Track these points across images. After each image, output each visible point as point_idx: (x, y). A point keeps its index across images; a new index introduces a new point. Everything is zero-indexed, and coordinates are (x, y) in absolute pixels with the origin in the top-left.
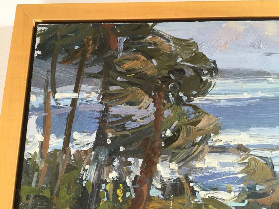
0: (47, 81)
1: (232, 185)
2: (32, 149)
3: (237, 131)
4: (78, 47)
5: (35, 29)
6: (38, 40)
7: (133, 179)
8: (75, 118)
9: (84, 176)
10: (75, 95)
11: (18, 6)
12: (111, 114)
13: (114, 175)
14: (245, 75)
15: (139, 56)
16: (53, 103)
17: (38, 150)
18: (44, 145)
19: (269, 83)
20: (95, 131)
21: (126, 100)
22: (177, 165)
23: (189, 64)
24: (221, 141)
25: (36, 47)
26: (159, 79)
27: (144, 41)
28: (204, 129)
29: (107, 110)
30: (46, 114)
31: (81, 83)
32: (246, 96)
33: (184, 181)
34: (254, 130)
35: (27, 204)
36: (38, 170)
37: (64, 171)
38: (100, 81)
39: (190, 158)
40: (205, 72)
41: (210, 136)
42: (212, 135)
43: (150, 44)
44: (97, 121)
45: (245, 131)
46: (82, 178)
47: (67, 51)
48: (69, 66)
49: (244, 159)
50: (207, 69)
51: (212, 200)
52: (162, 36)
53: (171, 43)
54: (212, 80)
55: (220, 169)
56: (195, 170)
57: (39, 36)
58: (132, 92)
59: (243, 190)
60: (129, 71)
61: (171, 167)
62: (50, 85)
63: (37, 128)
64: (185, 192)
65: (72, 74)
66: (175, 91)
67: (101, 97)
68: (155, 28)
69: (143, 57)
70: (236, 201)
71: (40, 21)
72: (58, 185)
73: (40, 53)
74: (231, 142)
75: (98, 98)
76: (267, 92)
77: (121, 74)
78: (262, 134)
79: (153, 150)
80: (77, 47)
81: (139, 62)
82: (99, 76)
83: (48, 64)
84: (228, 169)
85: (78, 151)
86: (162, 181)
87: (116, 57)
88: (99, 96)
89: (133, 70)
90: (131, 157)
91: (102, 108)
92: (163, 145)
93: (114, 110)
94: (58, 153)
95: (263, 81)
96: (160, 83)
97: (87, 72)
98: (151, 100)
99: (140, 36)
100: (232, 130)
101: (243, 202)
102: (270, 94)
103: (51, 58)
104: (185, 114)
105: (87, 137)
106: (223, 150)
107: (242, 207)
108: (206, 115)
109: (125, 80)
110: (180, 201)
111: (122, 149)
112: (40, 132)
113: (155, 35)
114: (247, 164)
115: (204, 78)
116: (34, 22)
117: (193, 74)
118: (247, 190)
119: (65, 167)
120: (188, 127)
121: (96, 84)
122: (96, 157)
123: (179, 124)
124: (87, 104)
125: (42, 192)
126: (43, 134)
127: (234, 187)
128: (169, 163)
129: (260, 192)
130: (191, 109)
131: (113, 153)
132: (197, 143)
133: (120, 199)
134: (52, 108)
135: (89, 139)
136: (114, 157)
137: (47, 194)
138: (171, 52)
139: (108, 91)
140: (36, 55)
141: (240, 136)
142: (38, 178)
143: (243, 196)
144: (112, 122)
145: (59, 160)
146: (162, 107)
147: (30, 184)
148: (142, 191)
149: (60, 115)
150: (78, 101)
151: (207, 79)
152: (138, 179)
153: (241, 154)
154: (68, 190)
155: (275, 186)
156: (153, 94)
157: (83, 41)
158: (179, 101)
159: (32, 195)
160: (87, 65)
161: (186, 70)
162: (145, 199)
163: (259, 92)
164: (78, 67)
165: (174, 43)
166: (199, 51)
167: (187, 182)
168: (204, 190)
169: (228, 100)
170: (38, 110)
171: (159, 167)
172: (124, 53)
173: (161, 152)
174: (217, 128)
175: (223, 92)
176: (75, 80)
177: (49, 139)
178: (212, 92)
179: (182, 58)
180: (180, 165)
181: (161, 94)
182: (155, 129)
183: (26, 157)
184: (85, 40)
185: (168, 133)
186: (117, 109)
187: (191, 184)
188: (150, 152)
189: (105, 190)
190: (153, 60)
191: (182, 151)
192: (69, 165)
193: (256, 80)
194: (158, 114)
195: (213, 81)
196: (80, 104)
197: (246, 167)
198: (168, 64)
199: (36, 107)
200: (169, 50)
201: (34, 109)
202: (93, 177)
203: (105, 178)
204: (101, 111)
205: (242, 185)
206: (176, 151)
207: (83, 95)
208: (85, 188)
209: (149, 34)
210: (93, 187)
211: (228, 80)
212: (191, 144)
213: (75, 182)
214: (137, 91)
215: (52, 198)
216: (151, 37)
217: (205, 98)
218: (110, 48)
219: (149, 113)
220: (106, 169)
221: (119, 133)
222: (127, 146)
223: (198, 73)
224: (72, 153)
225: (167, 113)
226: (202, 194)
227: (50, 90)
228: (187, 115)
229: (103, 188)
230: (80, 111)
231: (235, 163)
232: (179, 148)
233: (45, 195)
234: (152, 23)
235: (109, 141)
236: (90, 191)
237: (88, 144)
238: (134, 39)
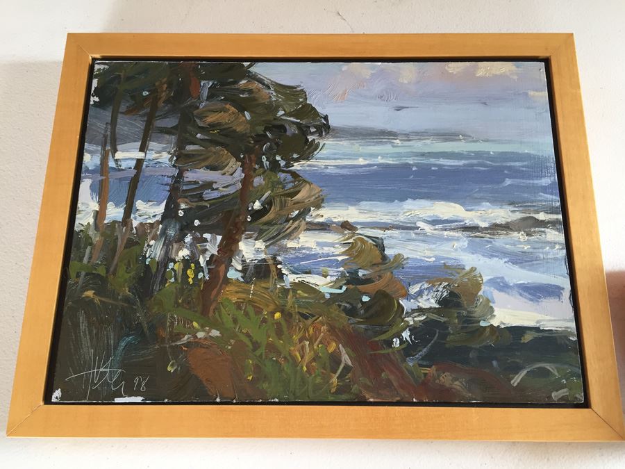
0: (105, 137)
1: (329, 269)
2: (85, 219)
3: (344, 205)
4: (147, 93)
5: (92, 68)
6: (95, 83)
7: (208, 259)
8: (140, 183)
9: (148, 252)
10: (141, 155)
11: (70, 36)
12: (185, 179)
13: (184, 253)
14: (364, 135)
15: (228, 106)
16: (112, 164)
17: (91, 221)
18: (99, 215)
19: (393, 146)
20: (164, 200)
21: (206, 163)
22: (264, 243)
23: (292, 119)
24: (322, 216)
25: (92, 92)
26: (251, 137)
27: (236, 86)
28: (304, 202)
29: (180, 175)
30: (104, 178)
31: (150, 140)
32: (361, 161)
33: (270, 262)
34: (365, 205)
35: (77, 283)
36: (91, 244)
37: (123, 245)
38: (174, 138)
39: (281, 236)
40: (313, 130)
41: (310, 210)
42: (312, 209)
43: (243, 91)
44: (168, 188)
45: (355, 205)
46: (146, 256)
47: (133, 97)
48: (134, 117)
49: (348, 239)
50: (315, 127)
51: (302, 284)
52: (261, 81)
53: (272, 91)
54: (320, 141)
55: (318, 250)
56: (286, 250)
57: (96, 77)
58: (215, 153)
59: (343, 275)
60: (213, 126)
61: (256, 246)
62: (108, 141)
63: (92, 195)
64: (271, 276)
65: (138, 127)
66: (270, 154)
67: (175, 158)
68: (251, 69)
69: (233, 108)
70: (331, 287)
71: (98, 56)
72: (115, 262)
73: (97, 99)
74: (335, 218)
75: (170, 160)
76: (391, 157)
77: (202, 129)
78: (374, 210)
79: (235, 225)
80: (145, 93)
81: (226, 114)
82: (173, 131)
83: (107, 115)
84: (326, 250)
85: (141, 224)
86: (243, 261)
87: (198, 108)
88: (172, 158)
89: (219, 124)
90: (208, 233)
91: (176, 172)
92: (249, 220)
93: (190, 176)
94: (117, 225)
95: (386, 143)
96: (252, 142)
97: (159, 126)
98: (240, 163)
99: (231, 80)
100: (338, 204)
101: (341, 288)
102: (393, 161)
103: (111, 107)
104: (280, 183)
105: (154, 207)
106: (324, 227)
107: (339, 294)
108: (308, 185)
109: (206, 138)
110: (263, 285)
111: (197, 223)
112: (94, 199)
113: (250, 79)
114: (351, 245)
115: (310, 138)
116: (91, 58)
117: (297, 132)
118: (348, 275)
119: (125, 241)
120: (283, 198)
121: (169, 142)
122: (164, 232)
123: (272, 194)
124: (155, 167)
125: (96, 269)
126: (99, 202)
127: (332, 271)
128: (253, 241)
129: (363, 278)
130: (289, 177)
131: (186, 227)
132: (292, 219)
133: (190, 280)
134: (110, 170)
135: (156, 210)
136: (186, 232)
137: (102, 271)
138: (271, 102)
139: (183, 151)
140: (92, 103)
141: (347, 211)
142: (91, 252)
143: (341, 281)
144: (186, 190)
145: (117, 233)
146: (252, 173)
147: (81, 259)
148: (218, 272)
149: (121, 180)
150: (145, 163)
151: (314, 140)
152: (214, 259)
153: (346, 232)
154: (127, 268)
155: (382, 272)
156: (242, 156)
157: (154, 85)
158: (275, 166)
159: (83, 273)
160: (159, 116)
161: (288, 127)
162: (221, 281)
163: (379, 157)
164: (146, 119)
165: (275, 91)
166: (308, 102)
167: (274, 264)
168: (294, 273)
169: (338, 167)
170: (93, 172)
171: (242, 245)
172: (208, 102)
173: (245, 228)
174: (319, 200)
175: (332, 156)
176: (142, 137)
177: (106, 208)
178: (318, 156)
179: (284, 110)
180: (268, 243)
181: (253, 156)
182: (241, 200)
183: (76, 229)
184: (157, 84)
185: (257, 205)
186: (194, 174)
187: (279, 266)
188: (232, 228)
189: (173, 269)
190: (246, 112)
191: (272, 228)
192: (129, 240)
193: (377, 142)
194: (246, 182)
195: (322, 142)
196: (147, 167)
197: (349, 248)
198: (264, 119)
199: (90, 168)
200: (268, 100)
201: (87, 171)
202: (158, 254)
203: (173, 256)
204: (174, 176)
205: (342, 269)
206: (265, 227)
207: (151, 155)
208: (148, 267)
209: (242, 78)
210: (158, 266)
211: (341, 141)
212: (284, 219)
213: (137, 259)
214: (222, 153)
215: (107, 277)
216: (245, 81)
217: (308, 163)
218: (190, 95)
219: (235, 180)
220: (175, 246)
221: (195, 204)
222: (204, 220)
223: (304, 130)
224: (134, 226)
225: (258, 181)
226: (291, 278)
227: (108, 148)
228: (282, 184)
229: (170, 267)
230: (146, 175)
231: (336, 243)
232: (269, 223)
233: (99, 273)
234: (249, 63)
235: (181, 213)
236: (154, 270)
237: (154, 216)
238: (223, 84)
